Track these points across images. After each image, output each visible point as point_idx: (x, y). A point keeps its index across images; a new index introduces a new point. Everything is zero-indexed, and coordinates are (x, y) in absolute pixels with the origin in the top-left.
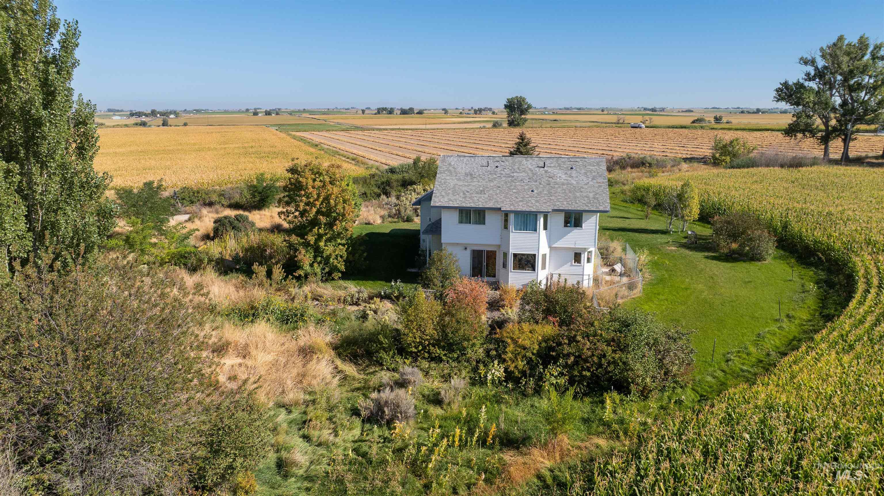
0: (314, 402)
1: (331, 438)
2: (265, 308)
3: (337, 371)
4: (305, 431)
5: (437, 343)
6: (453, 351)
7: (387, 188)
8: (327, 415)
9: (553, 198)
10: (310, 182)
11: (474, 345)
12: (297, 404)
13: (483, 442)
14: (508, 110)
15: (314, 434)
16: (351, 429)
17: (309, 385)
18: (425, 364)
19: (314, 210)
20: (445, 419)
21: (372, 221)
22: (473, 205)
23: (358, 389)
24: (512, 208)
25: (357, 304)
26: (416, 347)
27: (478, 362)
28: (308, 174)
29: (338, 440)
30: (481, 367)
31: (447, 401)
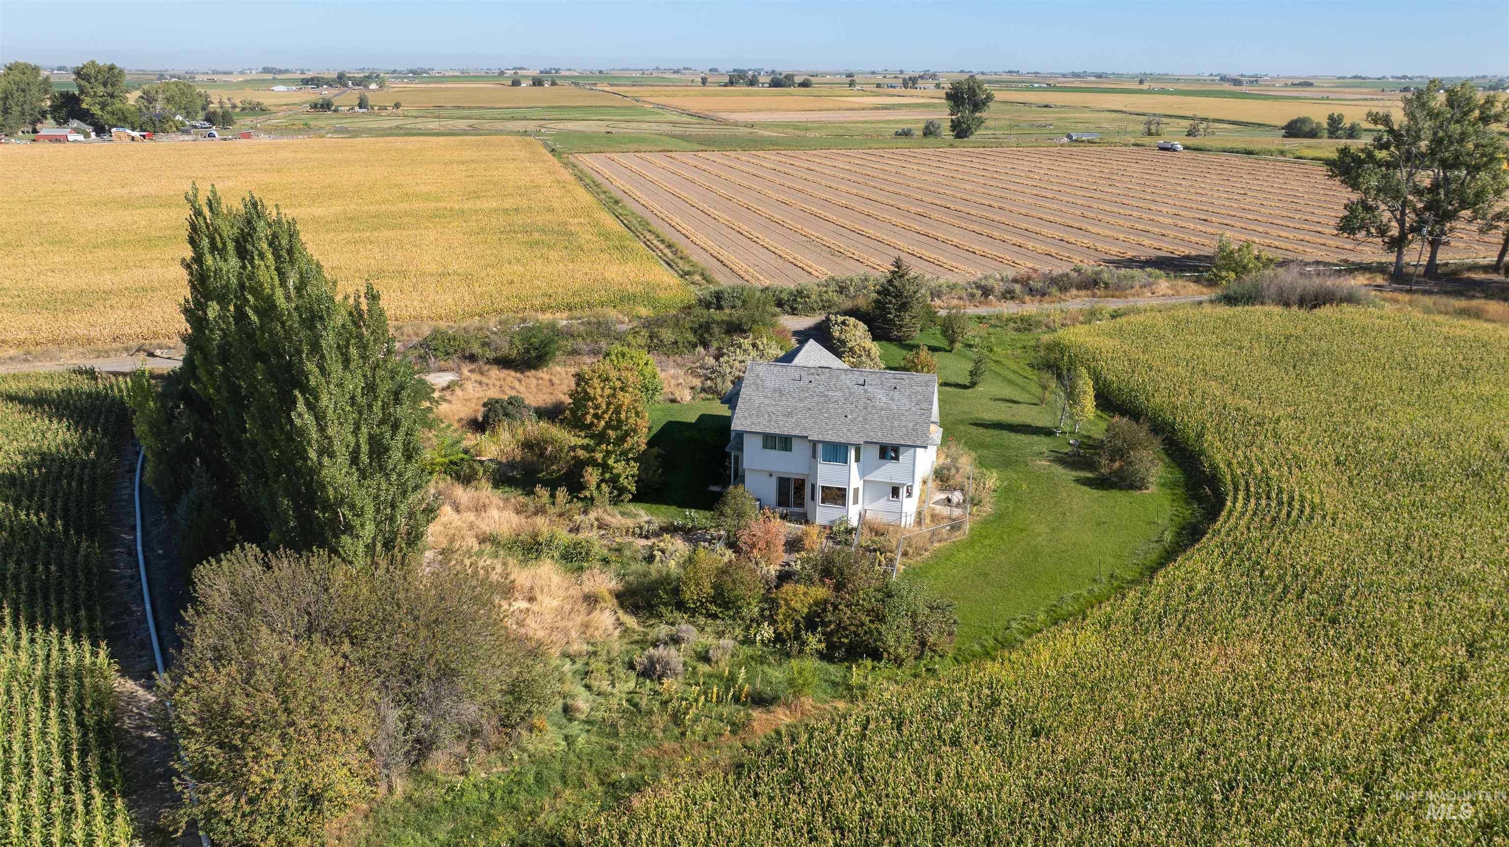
0: (595, 653)
1: (609, 689)
2: (549, 543)
3: (619, 623)
4: (587, 681)
5: (713, 600)
6: (728, 609)
7: (706, 335)
8: (606, 667)
9: (867, 426)
10: (599, 391)
11: (749, 604)
12: (580, 655)
13: (737, 699)
14: (952, 103)
15: (595, 684)
16: (626, 682)
17: (592, 636)
18: (702, 620)
19: (603, 423)
20: (710, 676)
21: (679, 399)
22: (777, 431)
23: (636, 642)
24: (820, 438)
25: (647, 537)
26: (694, 603)
27: (752, 621)
28: (596, 382)
29: (615, 691)
30: (755, 625)
31: (714, 659)
